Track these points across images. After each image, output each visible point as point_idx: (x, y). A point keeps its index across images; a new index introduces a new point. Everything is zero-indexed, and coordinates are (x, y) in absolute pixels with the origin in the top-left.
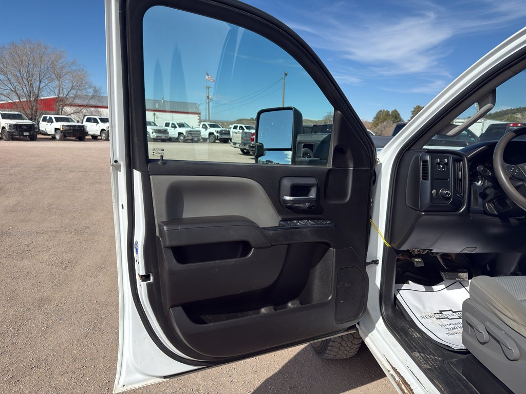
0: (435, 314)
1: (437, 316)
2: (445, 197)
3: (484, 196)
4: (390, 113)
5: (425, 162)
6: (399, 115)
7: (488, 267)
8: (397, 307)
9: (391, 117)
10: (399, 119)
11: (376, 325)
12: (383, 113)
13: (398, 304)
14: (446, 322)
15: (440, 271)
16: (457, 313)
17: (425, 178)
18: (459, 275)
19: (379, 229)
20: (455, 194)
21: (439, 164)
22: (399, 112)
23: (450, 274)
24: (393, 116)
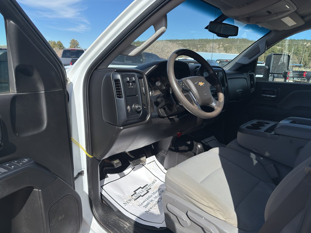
0: (132, 196)
1: (134, 197)
2: (137, 111)
3: (157, 104)
4: (56, 43)
5: (117, 81)
6: (62, 44)
7: (153, 146)
8: (104, 202)
9: (57, 45)
10: (62, 47)
11: (91, 227)
12: (51, 43)
13: (104, 199)
14: (141, 200)
15: (129, 161)
16: (144, 188)
17: (120, 96)
18: (141, 159)
19: (80, 144)
20: (143, 107)
21: (128, 82)
22: (62, 43)
23: (136, 161)
24: (58, 45)
